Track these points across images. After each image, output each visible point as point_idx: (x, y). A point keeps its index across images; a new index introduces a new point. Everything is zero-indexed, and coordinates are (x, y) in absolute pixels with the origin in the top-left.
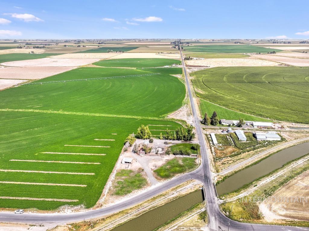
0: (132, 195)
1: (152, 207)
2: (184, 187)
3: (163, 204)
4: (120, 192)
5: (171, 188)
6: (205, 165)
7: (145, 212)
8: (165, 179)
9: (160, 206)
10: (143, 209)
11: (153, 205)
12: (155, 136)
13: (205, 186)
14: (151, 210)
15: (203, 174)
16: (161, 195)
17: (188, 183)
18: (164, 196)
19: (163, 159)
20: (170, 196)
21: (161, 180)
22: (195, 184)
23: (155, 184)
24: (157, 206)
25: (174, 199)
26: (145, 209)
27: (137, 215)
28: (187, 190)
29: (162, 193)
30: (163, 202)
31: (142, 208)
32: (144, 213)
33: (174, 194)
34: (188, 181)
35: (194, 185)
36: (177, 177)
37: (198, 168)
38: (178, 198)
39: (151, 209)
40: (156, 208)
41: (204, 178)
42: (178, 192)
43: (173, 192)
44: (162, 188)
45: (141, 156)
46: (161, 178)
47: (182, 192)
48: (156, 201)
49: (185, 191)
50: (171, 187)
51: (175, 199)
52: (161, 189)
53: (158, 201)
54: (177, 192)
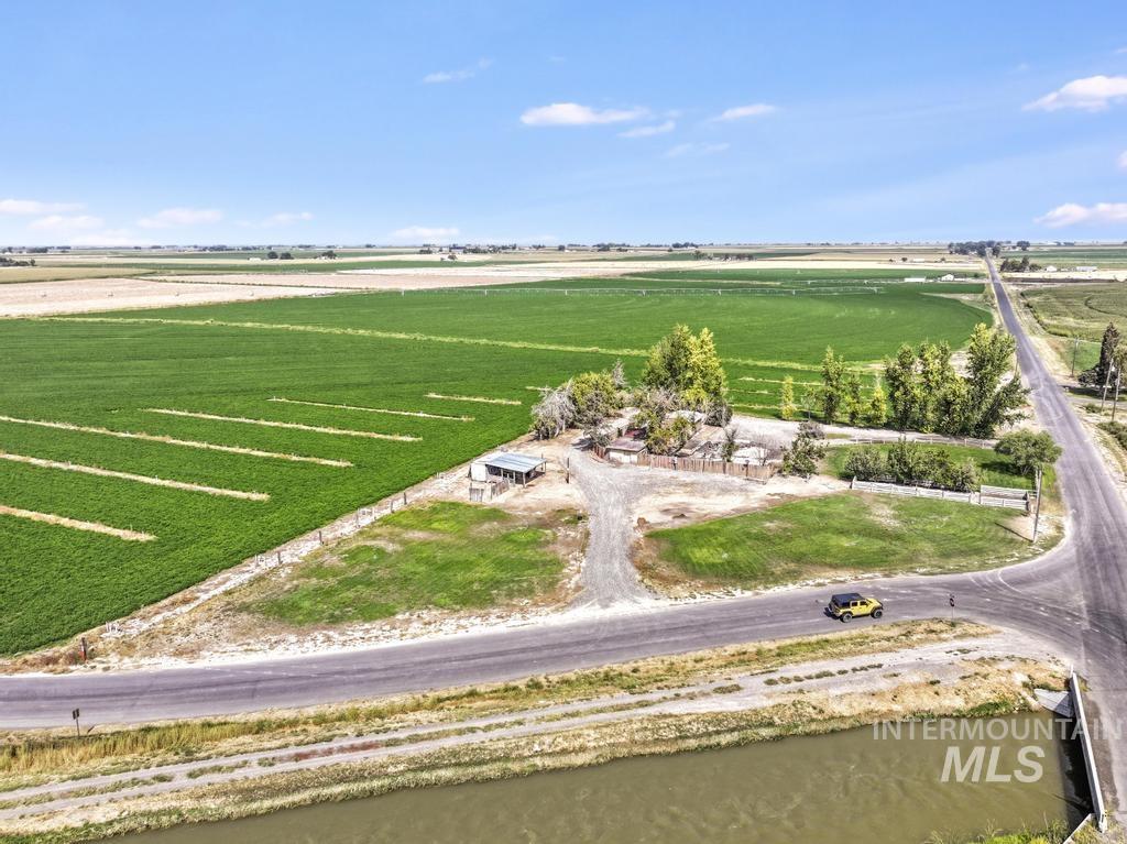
0: (375, 633)
1: (454, 753)
2: (865, 660)
3: (583, 749)
4: (306, 604)
5: (732, 648)
6: (1101, 551)
7: (354, 787)
8: (709, 585)
9: (538, 762)
10: (361, 754)
11: (475, 739)
12: (757, 407)
13: (1094, 679)
14: (425, 775)
15: (1080, 601)
16: (608, 678)
17: (908, 634)
18: (630, 689)
19: (752, 487)
20: (692, 697)
21: (677, 582)
22: (987, 654)
23: (611, 599)
24: (507, 758)
25: (725, 739)
26: (379, 756)
27: (248, 794)
28: (884, 685)
29: (627, 668)
30: (591, 738)
31: (359, 741)
32: (338, 789)
33: (738, 688)
34: (916, 623)
35: (975, 655)
36: (819, 585)
37: (1027, 563)
38: (765, 732)
39: (433, 767)
40: (490, 770)
41: (1086, 626)
42: (780, 687)
43: (738, 676)
44: (653, 633)
45: (618, 464)
46: (680, 575)
47: (834, 692)
48: (530, 716)
49: (861, 689)
50: (734, 639)
51: (735, 736)
52: (634, 636)
53: (539, 720)
54: (770, 682)
